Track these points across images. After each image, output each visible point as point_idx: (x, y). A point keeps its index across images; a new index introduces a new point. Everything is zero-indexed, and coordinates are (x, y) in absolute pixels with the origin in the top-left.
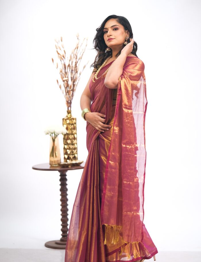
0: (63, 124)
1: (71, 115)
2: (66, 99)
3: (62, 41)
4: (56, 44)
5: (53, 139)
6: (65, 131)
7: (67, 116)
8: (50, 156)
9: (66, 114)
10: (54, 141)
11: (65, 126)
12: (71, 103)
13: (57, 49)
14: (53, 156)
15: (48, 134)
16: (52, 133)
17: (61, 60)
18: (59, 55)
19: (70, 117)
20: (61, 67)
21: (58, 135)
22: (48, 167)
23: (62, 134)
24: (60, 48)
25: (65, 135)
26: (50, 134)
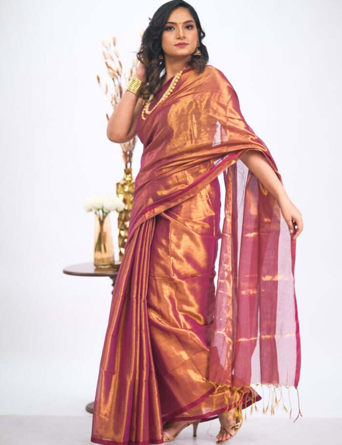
0: (117, 193)
1: (131, 177)
2: (123, 149)
3: (114, 45)
4: (105, 50)
5: (100, 219)
6: (122, 206)
7: (124, 179)
8: (95, 250)
9: (123, 174)
10: (102, 222)
11: (121, 197)
12: (131, 155)
13: (106, 59)
14: (100, 250)
15: (91, 210)
16: (99, 210)
17: (113, 79)
18: (111, 70)
19: (130, 181)
20: (113, 91)
21: (109, 212)
22: (92, 270)
23: (117, 210)
24: (111, 57)
25: (121, 213)
26: (96, 210)
